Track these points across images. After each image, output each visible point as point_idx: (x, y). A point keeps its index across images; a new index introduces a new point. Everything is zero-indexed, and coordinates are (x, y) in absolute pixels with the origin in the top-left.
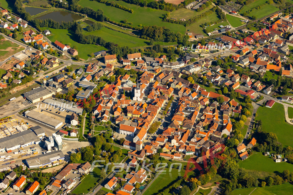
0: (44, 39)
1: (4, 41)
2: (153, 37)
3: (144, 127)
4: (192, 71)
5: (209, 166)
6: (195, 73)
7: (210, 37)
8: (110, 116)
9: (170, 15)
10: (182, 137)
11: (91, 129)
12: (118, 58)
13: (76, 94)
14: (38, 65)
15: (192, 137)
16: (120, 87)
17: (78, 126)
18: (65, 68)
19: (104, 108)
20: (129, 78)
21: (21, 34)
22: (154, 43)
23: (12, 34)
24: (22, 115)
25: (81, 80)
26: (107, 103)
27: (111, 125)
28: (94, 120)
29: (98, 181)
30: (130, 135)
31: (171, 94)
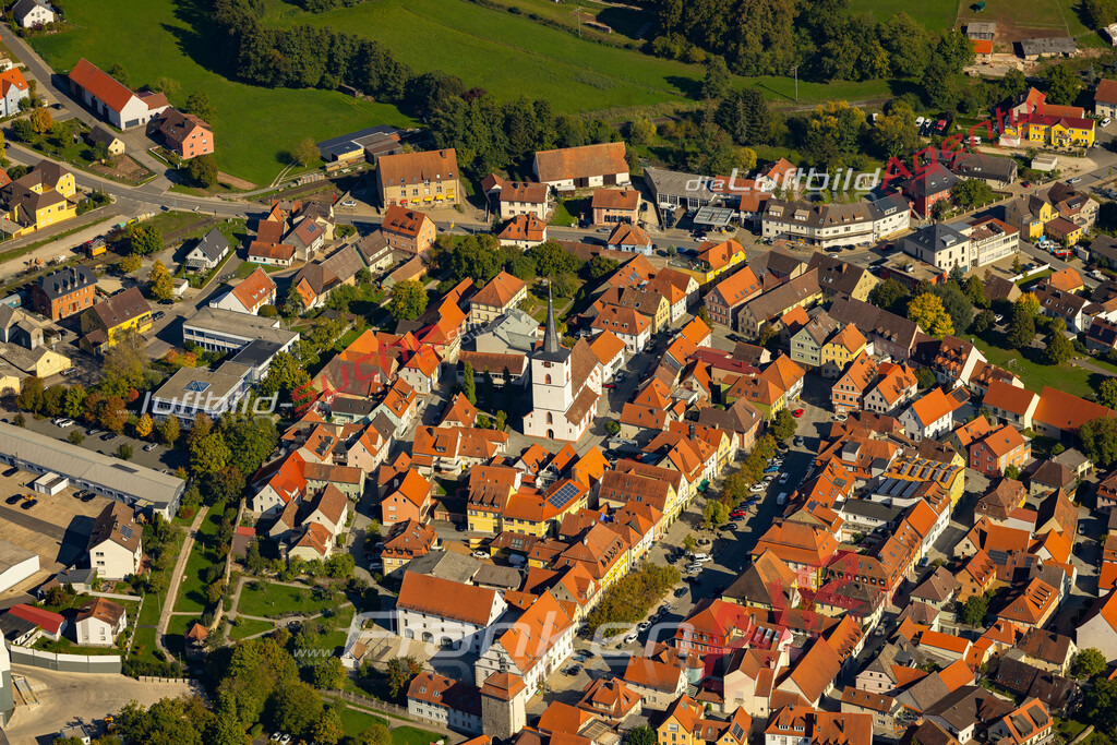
0: (9, 54)
2: (729, 46)
3: (556, 594)
4: (948, 258)
6: (971, 275)
8: (353, 530)
10: (794, 664)
11: (216, 605)
12: (472, 174)
13: (155, 388)
15: (867, 662)
16: (452, 353)
17: (134, 583)
18: (117, 230)
19: (325, 474)
20: (523, 294)
22: (729, 85)
25: (204, 304)
26: (349, 445)
27: (352, 582)
28: (248, 550)
31: (787, 396)
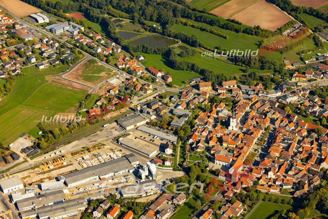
0: (137, 64)
1: (98, 66)
2: (249, 64)
3: (240, 157)
4: (288, 100)
5: (308, 201)
6: (292, 103)
7: (307, 65)
8: (205, 146)
9: (266, 42)
10: (279, 169)
11: (186, 159)
12: (213, 85)
13: (171, 122)
14: (132, 91)
15: (290, 169)
16: (215, 116)
17: (172, 155)
18: (159, 94)
19: (199, 136)
20: (224, 106)
21: (115, 59)
22: (250, 71)
23: (105, 58)
24: (115, 142)
25: (175, 107)
26: (202, 132)
27: (206, 155)
28: (189, 149)
29: (193, 213)
30: (225, 166)
31: (268, 124)
